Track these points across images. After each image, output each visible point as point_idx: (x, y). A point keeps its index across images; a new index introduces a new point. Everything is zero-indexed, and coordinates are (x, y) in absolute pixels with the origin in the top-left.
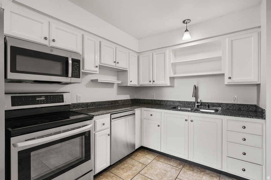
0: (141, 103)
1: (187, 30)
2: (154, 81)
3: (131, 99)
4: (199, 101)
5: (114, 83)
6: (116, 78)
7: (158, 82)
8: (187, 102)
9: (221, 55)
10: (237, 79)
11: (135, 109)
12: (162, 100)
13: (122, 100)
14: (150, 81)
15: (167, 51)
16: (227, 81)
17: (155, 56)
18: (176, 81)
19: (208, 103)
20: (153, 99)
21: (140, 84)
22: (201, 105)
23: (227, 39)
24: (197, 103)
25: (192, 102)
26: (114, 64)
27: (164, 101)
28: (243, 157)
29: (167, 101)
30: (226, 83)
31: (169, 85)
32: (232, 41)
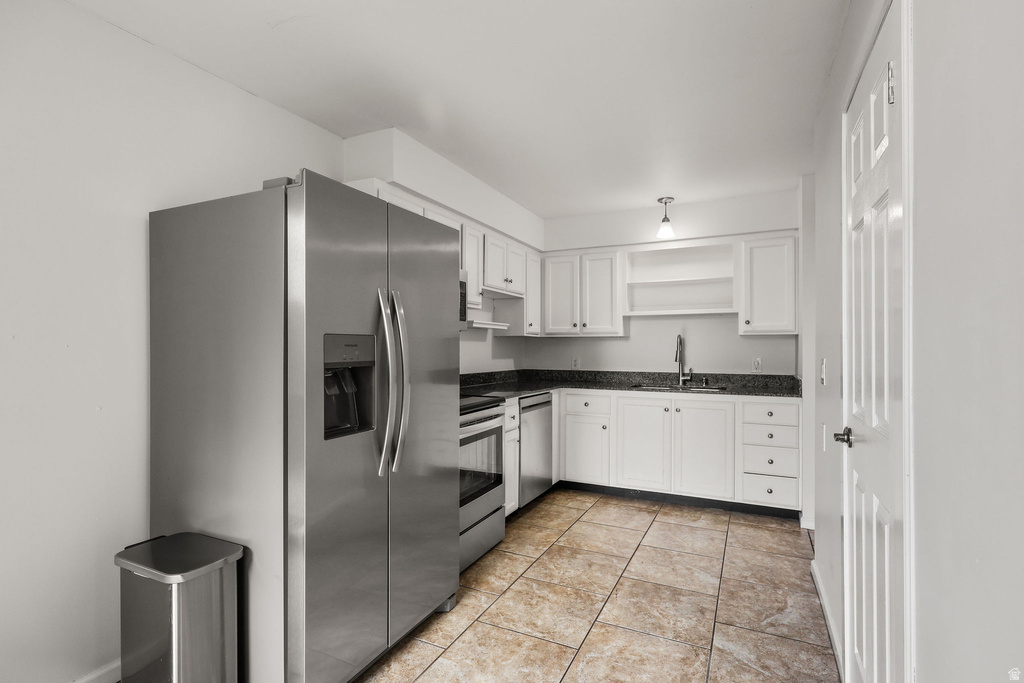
0: (541, 380)
1: (666, 219)
2: (584, 325)
3: (517, 371)
4: (687, 371)
5: (486, 329)
6: (489, 315)
7: (595, 328)
8: (659, 374)
9: (731, 275)
10: (761, 326)
11: (551, 391)
12: (599, 372)
13: (501, 373)
14: (575, 325)
15: (618, 254)
16: (742, 329)
17: (587, 264)
18: (633, 324)
19: (705, 375)
20: (574, 369)
21: (547, 331)
22: (691, 380)
23: (743, 244)
24: (684, 375)
25: (670, 374)
26: (504, 285)
27: (605, 373)
28: (770, 469)
29: (613, 373)
30: (741, 333)
31: (621, 333)
32: (751, 248)
